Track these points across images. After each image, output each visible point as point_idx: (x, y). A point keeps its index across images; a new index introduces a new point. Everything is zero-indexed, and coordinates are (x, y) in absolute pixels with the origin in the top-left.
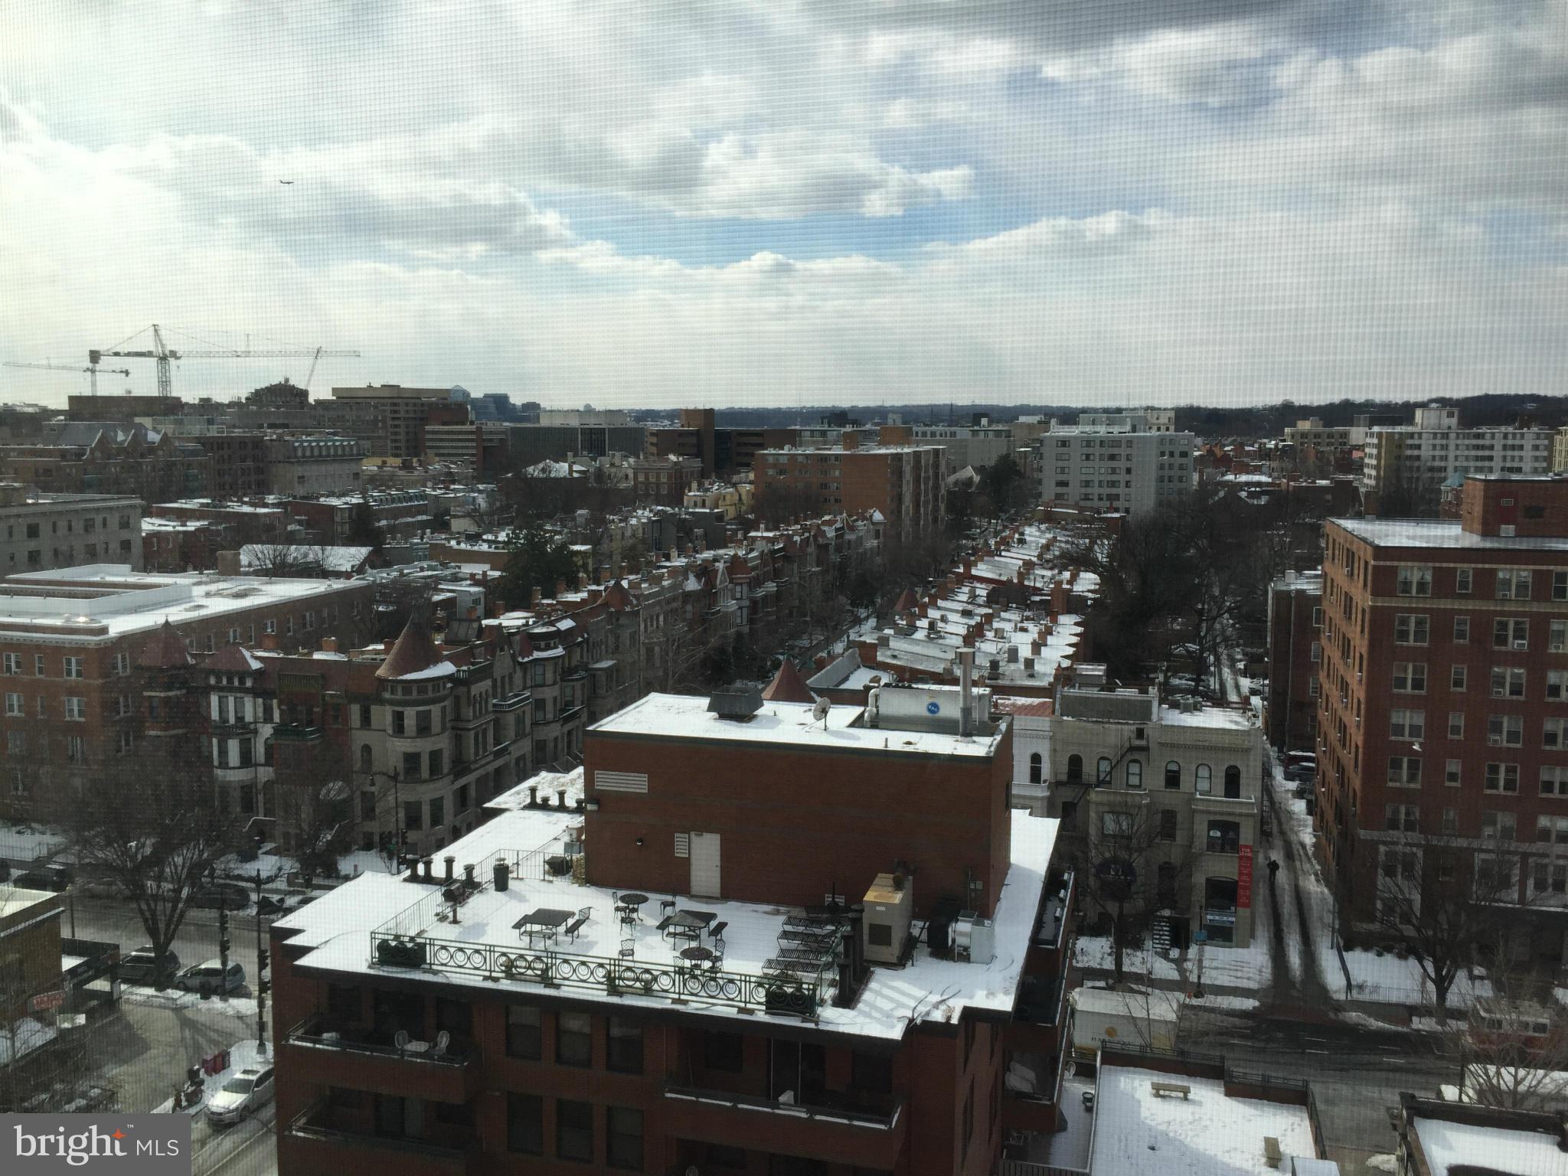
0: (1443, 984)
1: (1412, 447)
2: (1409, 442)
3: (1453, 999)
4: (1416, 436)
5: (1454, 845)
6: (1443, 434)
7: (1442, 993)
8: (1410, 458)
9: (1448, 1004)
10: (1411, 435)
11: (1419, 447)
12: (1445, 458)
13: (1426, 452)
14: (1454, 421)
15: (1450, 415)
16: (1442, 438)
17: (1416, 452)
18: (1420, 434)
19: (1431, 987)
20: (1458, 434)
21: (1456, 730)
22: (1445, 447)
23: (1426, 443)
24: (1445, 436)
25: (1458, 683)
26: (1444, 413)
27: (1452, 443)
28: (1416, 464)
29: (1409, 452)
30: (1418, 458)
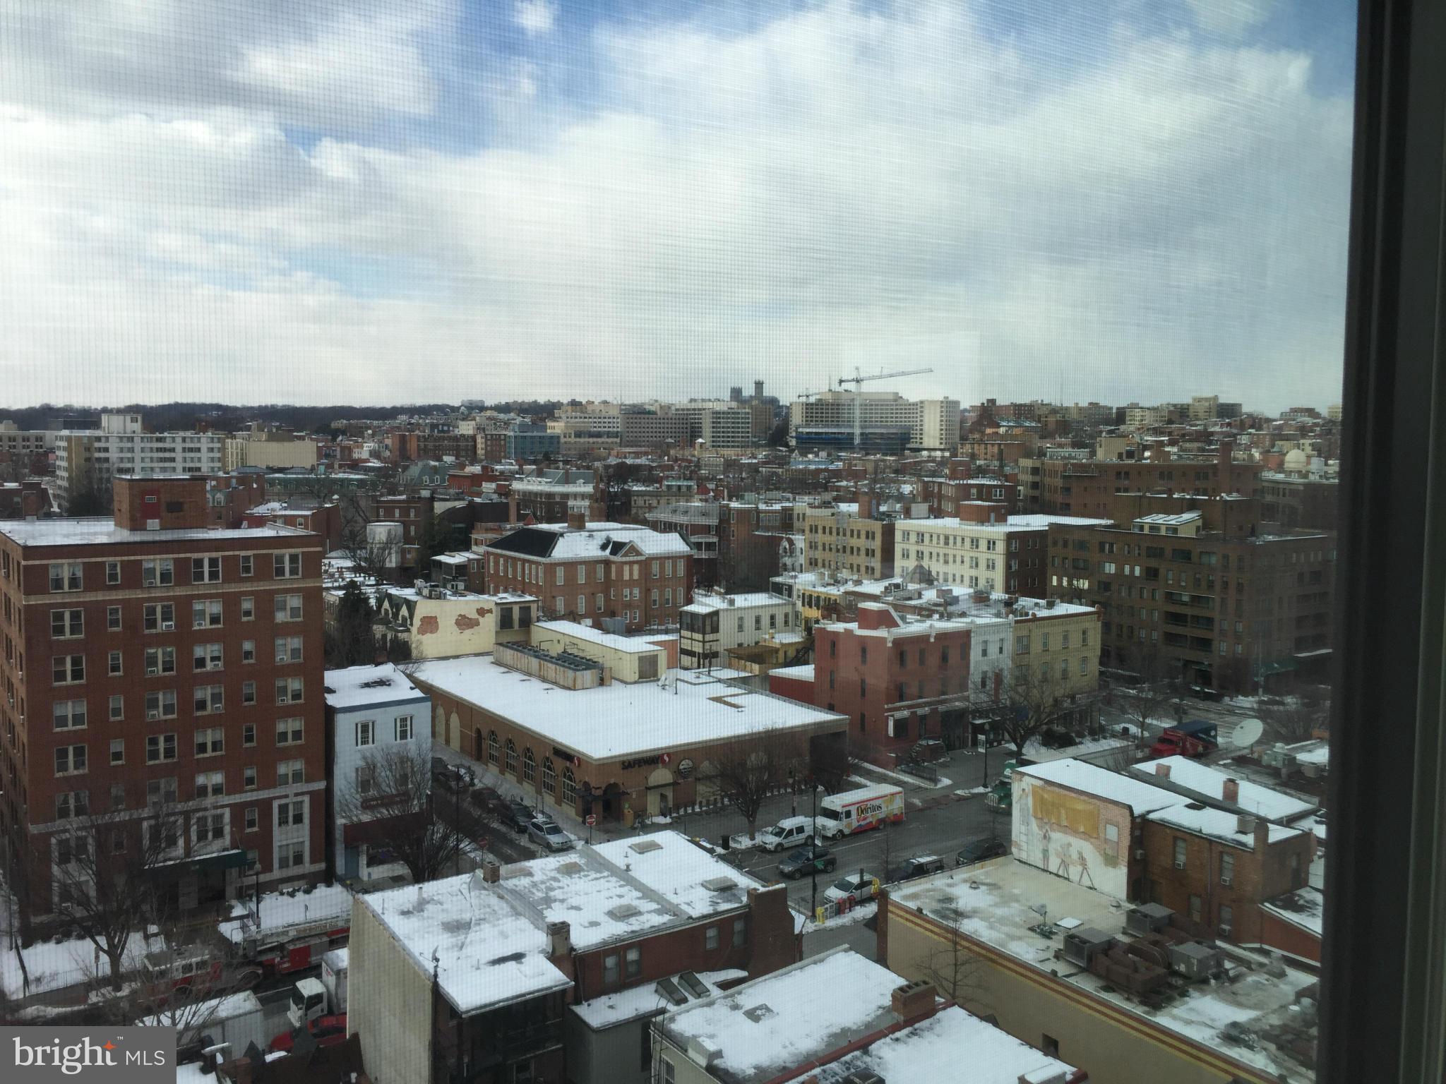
0: (114, 953)
1: (99, 450)
2: (97, 445)
3: (125, 963)
4: (103, 440)
5: (117, 819)
6: (128, 438)
7: (115, 960)
8: (99, 460)
9: (122, 970)
10: (98, 439)
11: (106, 450)
12: (132, 460)
13: (113, 455)
14: (137, 427)
15: (134, 420)
16: (128, 441)
17: (102, 455)
18: (107, 438)
19: (104, 958)
20: (142, 438)
21: (116, 712)
22: (131, 450)
23: (113, 445)
24: (131, 439)
25: (115, 668)
26: (128, 418)
27: (138, 445)
28: (105, 465)
29: (97, 455)
30: (107, 460)
